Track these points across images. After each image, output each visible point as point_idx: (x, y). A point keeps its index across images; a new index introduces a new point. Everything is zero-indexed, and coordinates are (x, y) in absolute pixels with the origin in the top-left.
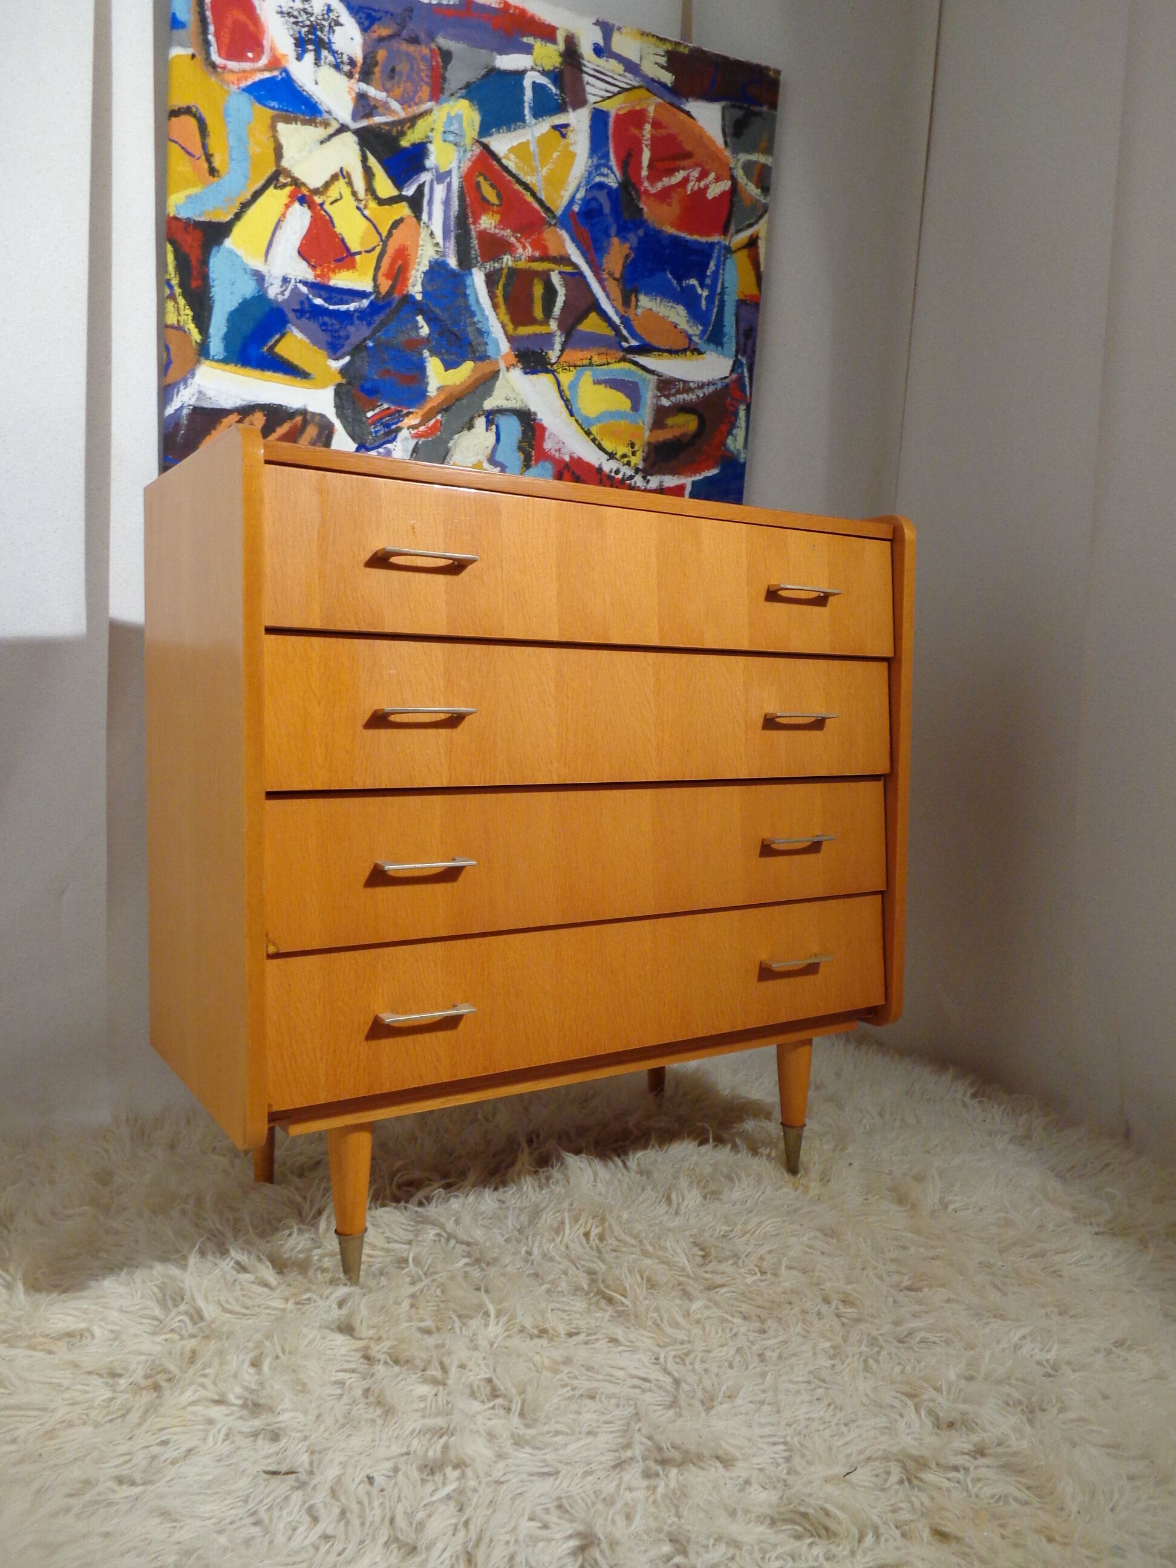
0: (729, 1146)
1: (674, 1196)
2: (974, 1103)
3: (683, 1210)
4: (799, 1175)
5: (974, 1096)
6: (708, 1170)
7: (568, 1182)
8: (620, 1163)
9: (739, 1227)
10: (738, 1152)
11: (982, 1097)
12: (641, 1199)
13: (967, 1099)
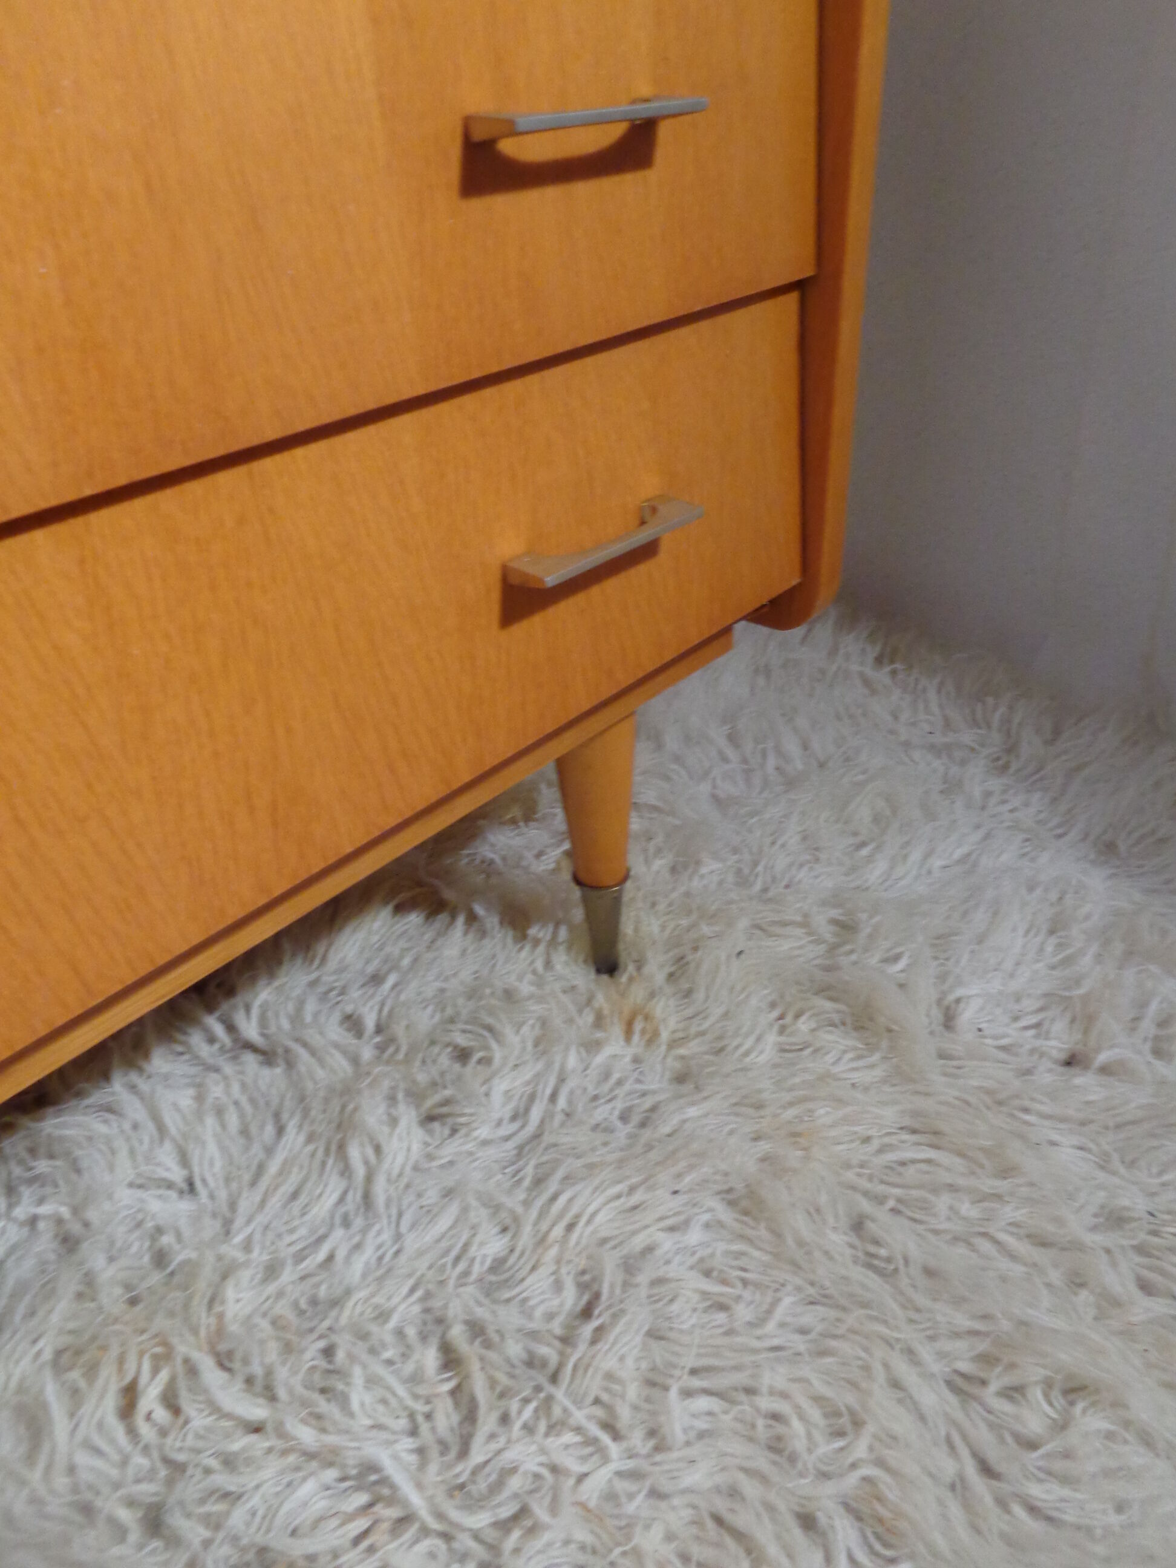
0: (461, 920)
1: (354, 1153)
2: (882, 676)
3: (380, 1190)
4: (624, 979)
5: (879, 661)
6: (425, 1020)
7: (78, 1171)
8: (219, 1030)
9: (527, 1230)
10: (483, 934)
11: (892, 662)
12: (273, 1167)
13: (869, 671)
